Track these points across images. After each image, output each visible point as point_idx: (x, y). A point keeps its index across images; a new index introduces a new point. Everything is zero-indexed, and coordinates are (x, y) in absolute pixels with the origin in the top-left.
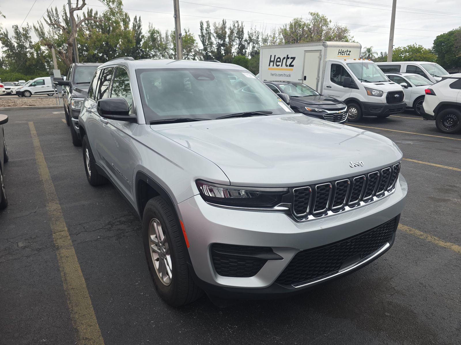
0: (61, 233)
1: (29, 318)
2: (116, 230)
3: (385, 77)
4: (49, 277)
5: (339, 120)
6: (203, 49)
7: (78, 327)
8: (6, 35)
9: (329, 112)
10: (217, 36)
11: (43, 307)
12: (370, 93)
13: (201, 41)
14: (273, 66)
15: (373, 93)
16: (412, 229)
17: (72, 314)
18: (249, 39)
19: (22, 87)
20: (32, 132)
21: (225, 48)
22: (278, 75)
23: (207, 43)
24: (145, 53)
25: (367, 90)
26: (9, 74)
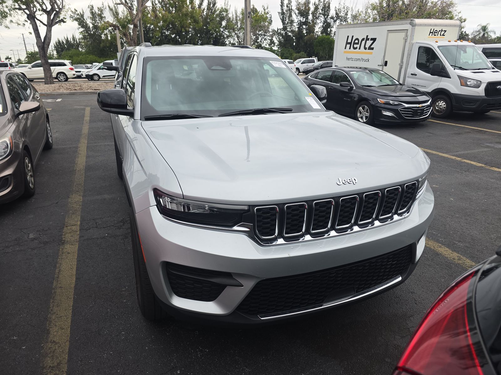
0: (73, 227)
1: (10, 313)
2: (126, 228)
3: (488, 63)
4: (44, 273)
5: (418, 115)
6: (282, 28)
7: (51, 329)
8: (82, 16)
9: (407, 105)
10: (299, 13)
11: (27, 303)
12: (464, 84)
13: (281, 19)
14: (350, 48)
15: (468, 83)
16: (463, 258)
17: (51, 314)
18: (336, 16)
19: (91, 71)
20: (85, 119)
21: (307, 27)
22: (355, 60)
23: (287, 21)
24: (218, 34)
25: (461, 80)
26: (84, 56)
